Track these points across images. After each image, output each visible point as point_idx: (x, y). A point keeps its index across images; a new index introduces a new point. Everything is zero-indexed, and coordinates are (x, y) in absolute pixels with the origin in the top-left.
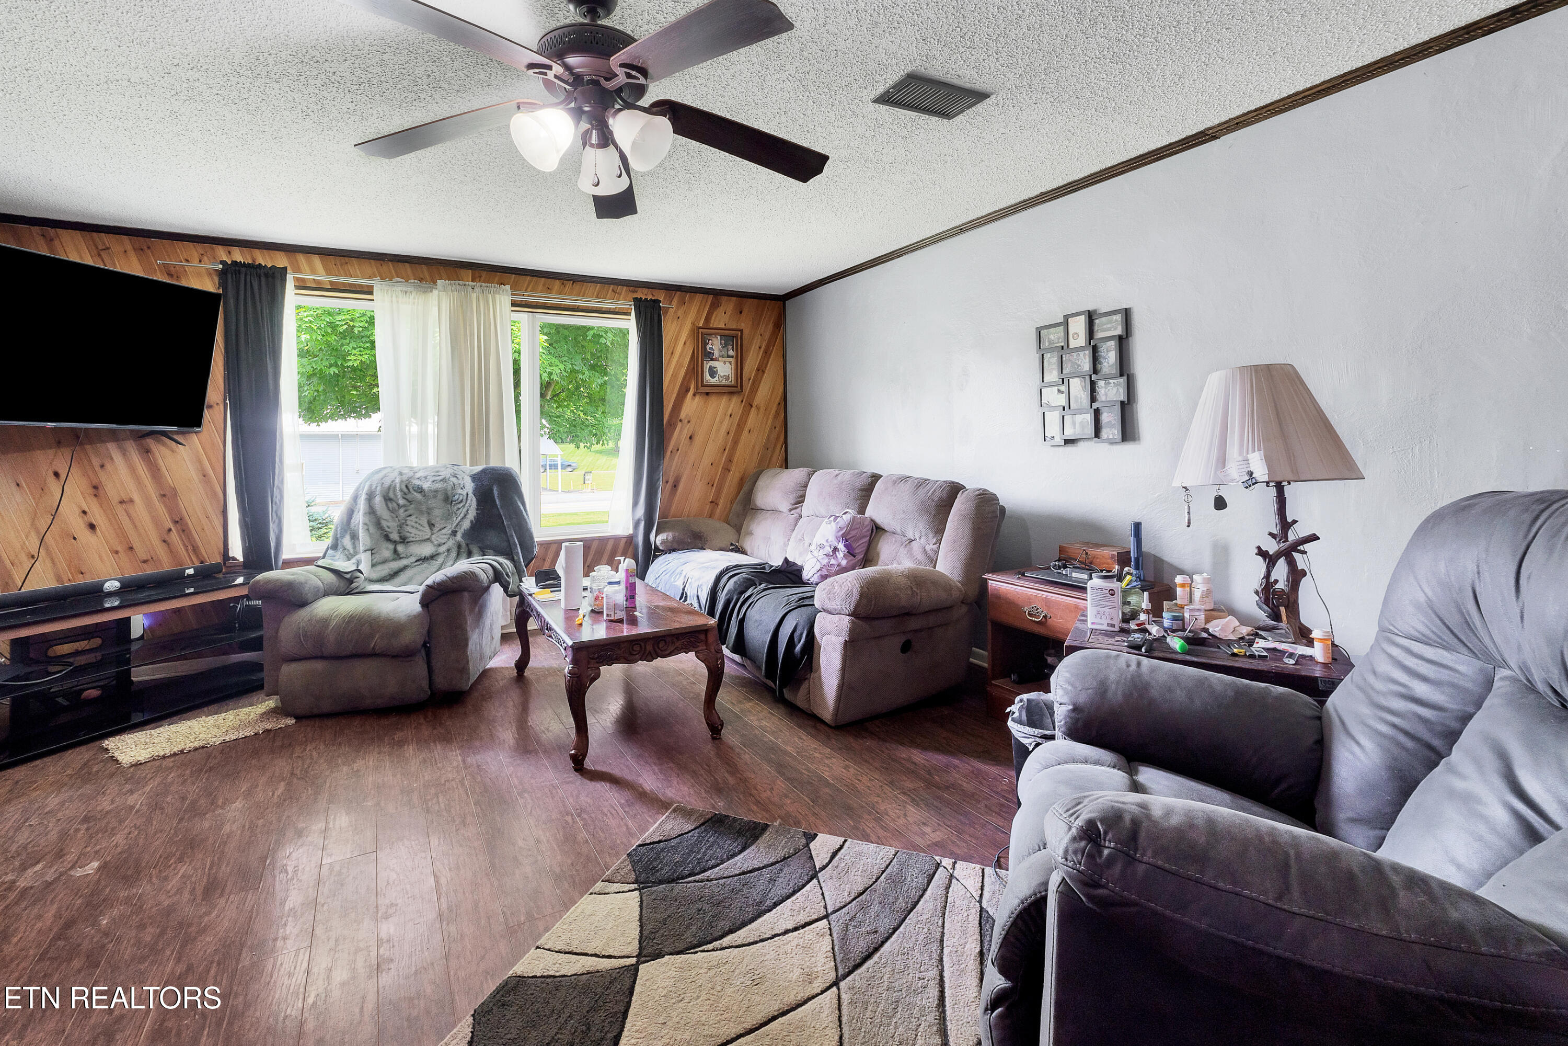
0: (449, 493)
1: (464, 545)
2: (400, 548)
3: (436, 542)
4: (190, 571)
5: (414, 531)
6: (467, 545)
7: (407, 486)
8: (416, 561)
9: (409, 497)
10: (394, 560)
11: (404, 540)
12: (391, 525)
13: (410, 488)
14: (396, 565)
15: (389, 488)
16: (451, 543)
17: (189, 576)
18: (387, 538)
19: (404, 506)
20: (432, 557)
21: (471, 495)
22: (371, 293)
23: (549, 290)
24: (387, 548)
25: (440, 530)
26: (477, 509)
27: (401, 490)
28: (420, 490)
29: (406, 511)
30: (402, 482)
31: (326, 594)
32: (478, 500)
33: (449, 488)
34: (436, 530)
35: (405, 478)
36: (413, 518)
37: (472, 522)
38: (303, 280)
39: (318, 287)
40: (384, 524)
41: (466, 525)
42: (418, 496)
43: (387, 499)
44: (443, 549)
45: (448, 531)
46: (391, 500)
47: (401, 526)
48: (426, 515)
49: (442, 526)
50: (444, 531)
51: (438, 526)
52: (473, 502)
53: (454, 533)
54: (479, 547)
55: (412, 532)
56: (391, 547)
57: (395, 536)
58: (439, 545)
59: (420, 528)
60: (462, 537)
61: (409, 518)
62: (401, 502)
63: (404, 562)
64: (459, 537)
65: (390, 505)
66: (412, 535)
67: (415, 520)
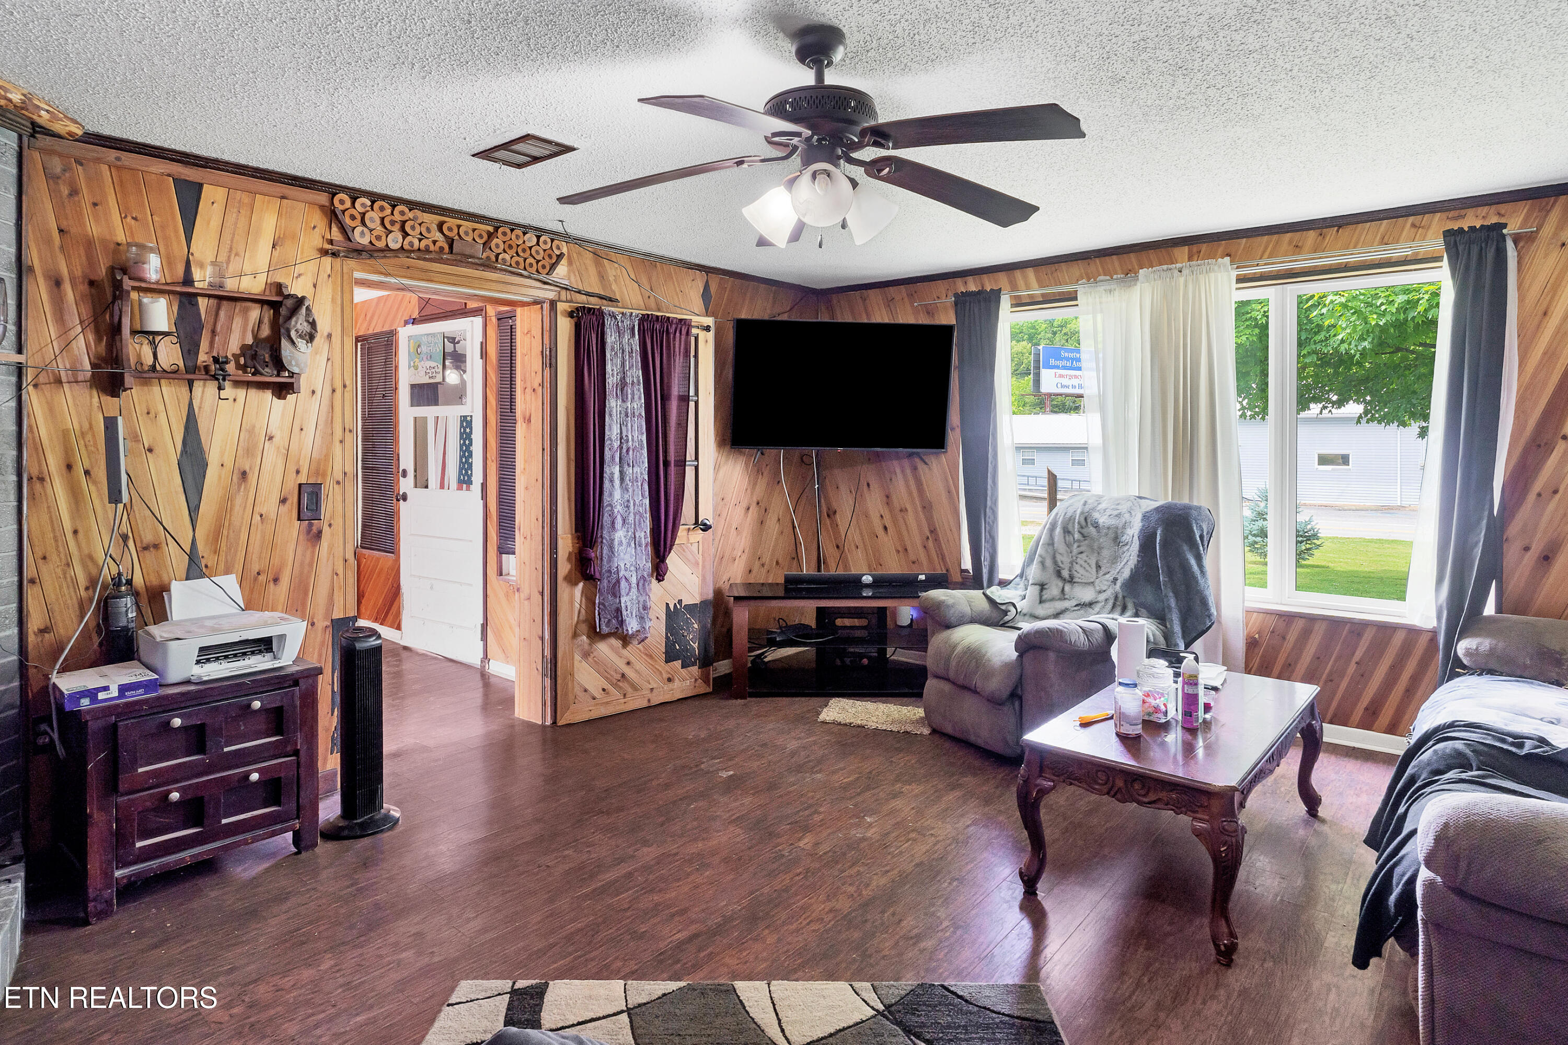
0: (1119, 532)
1: (1120, 596)
2: (1067, 588)
3: (1098, 588)
4: (922, 577)
5: (1081, 571)
6: (1124, 597)
7: (1086, 519)
8: (1076, 606)
9: (1085, 531)
10: (1060, 599)
11: (1071, 580)
12: (1064, 560)
13: (1089, 521)
14: (1060, 605)
15: (1070, 520)
16: (1109, 593)
17: (921, 581)
18: (1059, 574)
19: (1079, 541)
20: (1090, 604)
21: (1136, 538)
22: (1075, 299)
23: (1298, 248)
24: (1057, 585)
25: (1105, 574)
26: (1138, 556)
27: (1079, 523)
28: (1096, 526)
29: (1079, 547)
30: (1082, 513)
31: (973, 621)
32: (1141, 546)
33: (1120, 526)
34: (1101, 573)
35: (1087, 508)
36: (1083, 556)
37: (1132, 570)
38: (1019, 297)
39: (1032, 302)
40: (1059, 558)
41: (1126, 574)
42: (1092, 530)
43: (1066, 531)
44: (1102, 597)
45: (1109, 577)
46: (1069, 532)
47: (1071, 563)
48: (1096, 555)
49: (1107, 570)
50: (1107, 576)
51: (1104, 570)
52: (1135, 547)
53: (1115, 580)
54: (1134, 603)
55: (1080, 573)
56: (1060, 584)
57: (1065, 574)
58: (1100, 592)
59: (1088, 568)
60: (1121, 587)
61: (1080, 556)
62: (1077, 536)
63: (1066, 604)
64: (1118, 586)
65: (1067, 538)
66: (1079, 575)
67: (1085, 558)
